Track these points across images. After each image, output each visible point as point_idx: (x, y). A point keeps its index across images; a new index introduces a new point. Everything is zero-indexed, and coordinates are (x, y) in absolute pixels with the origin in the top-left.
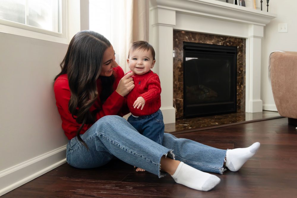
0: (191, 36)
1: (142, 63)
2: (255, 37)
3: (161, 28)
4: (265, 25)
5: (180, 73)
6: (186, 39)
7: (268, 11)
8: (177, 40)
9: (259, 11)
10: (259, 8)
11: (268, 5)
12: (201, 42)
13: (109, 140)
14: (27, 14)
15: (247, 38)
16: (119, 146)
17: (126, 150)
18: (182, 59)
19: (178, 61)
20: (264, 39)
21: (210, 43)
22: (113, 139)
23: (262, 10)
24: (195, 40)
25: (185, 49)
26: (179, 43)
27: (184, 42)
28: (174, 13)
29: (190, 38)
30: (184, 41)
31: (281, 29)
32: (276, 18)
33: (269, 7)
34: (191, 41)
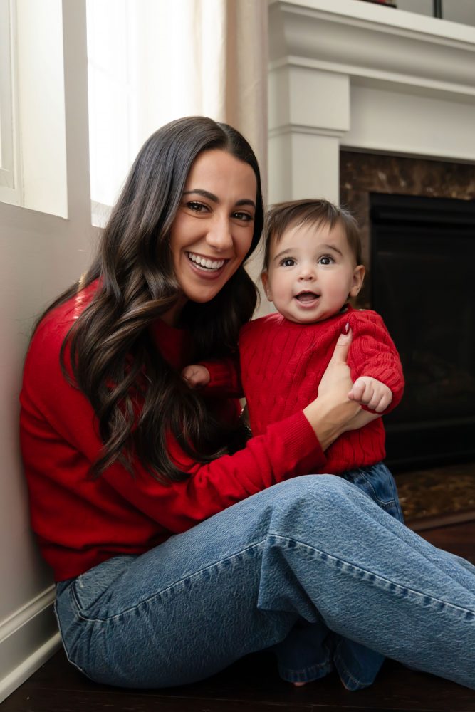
0: (396, 171)
1: (313, 272)
3: (298, 141)
6: (381, 183)
8: (348, 186)
12: (430, 190)
13: (324, 557)
16: (372, 578)
17: (405, 592)
21: (460, 197)
22: (345, 554)
24: (411, 184)
25: (376, 219)
26: (357, 198)
27: (373, 194)
28: (345, 85)
29: (392, 180)
30: (373, 189)
34: (399, 191)
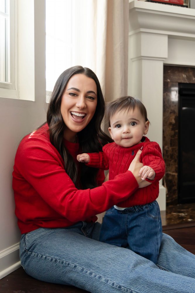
0: (191, 74)
3: (145, 63)
5: (173, 132)
6: (183, 79)
8: (169, 80)
18: (177, 111)
19: (171, 113)
25: (181, 94)
26: (173, 85)
27: (180, 83)
28: (166, 39)
29: (189, 77)
30: (180, 81)
34: (192, 82)
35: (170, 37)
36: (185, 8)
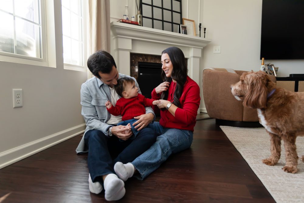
0: (144, 57)
2: (194, 57)
3: (121, 52)
4: (202, 48)
6: (141, 60)
7: (205, 37)
8: (133, 60)
9: (198, 38)
10: (198, 35)
11: (205, 33)
12: (152, 61)
14: (15, 44)
15: (189, 58)
18: (137, 75)
20: (202, 58)
23: (200, 36)
24: (147, 60)
25: (140, 67)
26: (135, 63)
27: (139, 62)
28: (131, 41)
29: (143, 59)
31: (216, 50)
32: (210, 43)
33: (205, 34)
34: (145, 61)
35: (133, 40)
36: (139, 26)
